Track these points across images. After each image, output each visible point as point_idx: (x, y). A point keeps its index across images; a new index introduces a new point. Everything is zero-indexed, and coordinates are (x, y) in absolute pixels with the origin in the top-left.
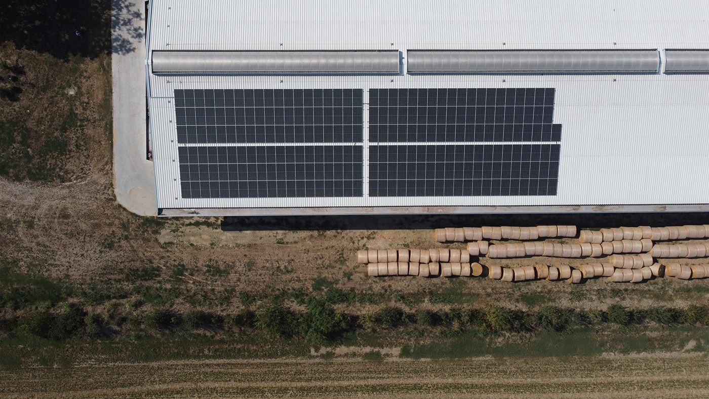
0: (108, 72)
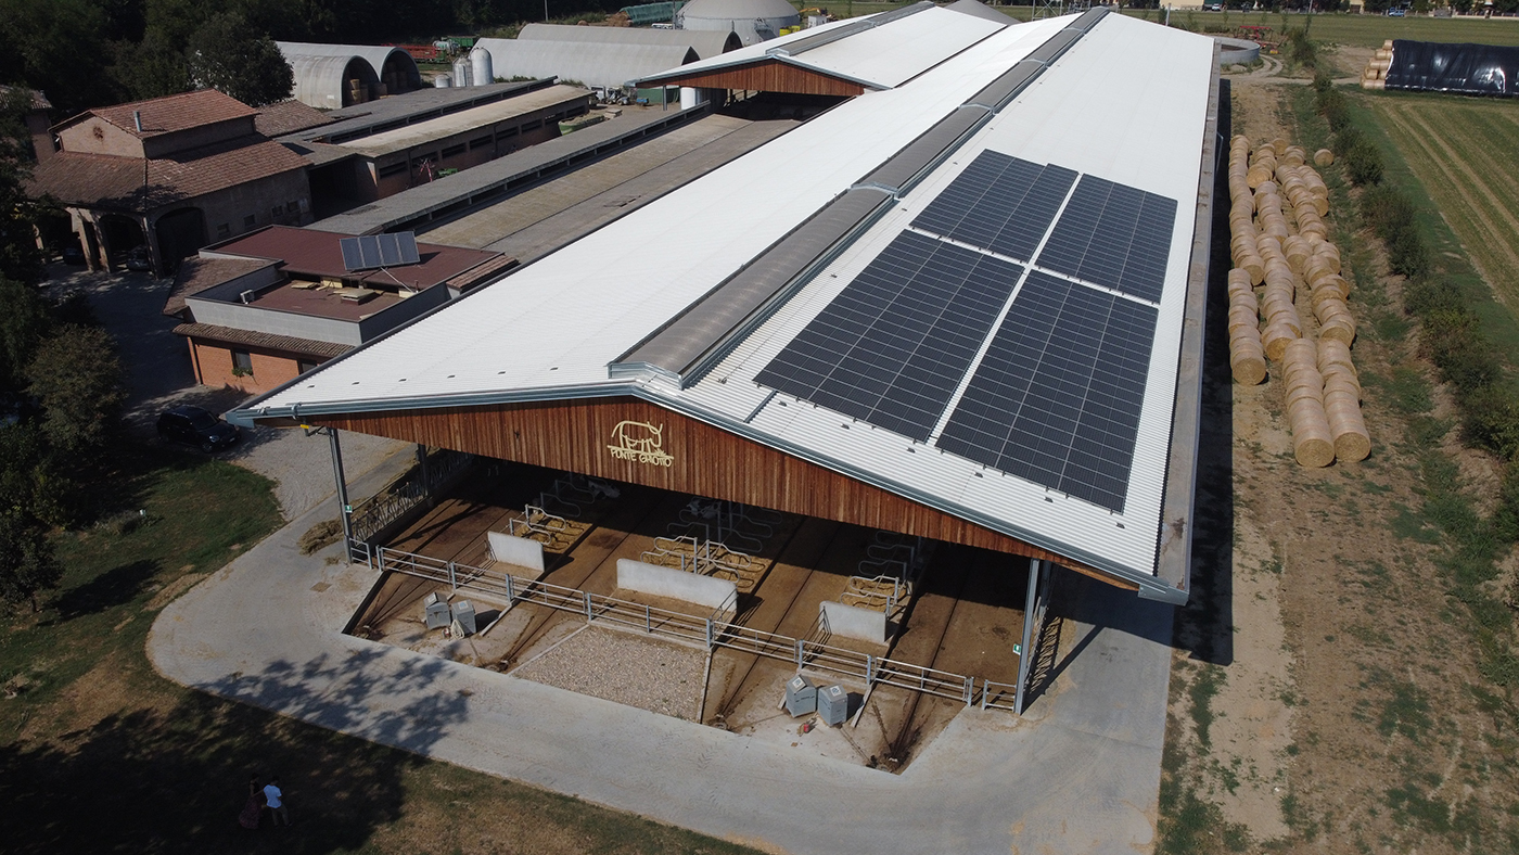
0: (483, 787)
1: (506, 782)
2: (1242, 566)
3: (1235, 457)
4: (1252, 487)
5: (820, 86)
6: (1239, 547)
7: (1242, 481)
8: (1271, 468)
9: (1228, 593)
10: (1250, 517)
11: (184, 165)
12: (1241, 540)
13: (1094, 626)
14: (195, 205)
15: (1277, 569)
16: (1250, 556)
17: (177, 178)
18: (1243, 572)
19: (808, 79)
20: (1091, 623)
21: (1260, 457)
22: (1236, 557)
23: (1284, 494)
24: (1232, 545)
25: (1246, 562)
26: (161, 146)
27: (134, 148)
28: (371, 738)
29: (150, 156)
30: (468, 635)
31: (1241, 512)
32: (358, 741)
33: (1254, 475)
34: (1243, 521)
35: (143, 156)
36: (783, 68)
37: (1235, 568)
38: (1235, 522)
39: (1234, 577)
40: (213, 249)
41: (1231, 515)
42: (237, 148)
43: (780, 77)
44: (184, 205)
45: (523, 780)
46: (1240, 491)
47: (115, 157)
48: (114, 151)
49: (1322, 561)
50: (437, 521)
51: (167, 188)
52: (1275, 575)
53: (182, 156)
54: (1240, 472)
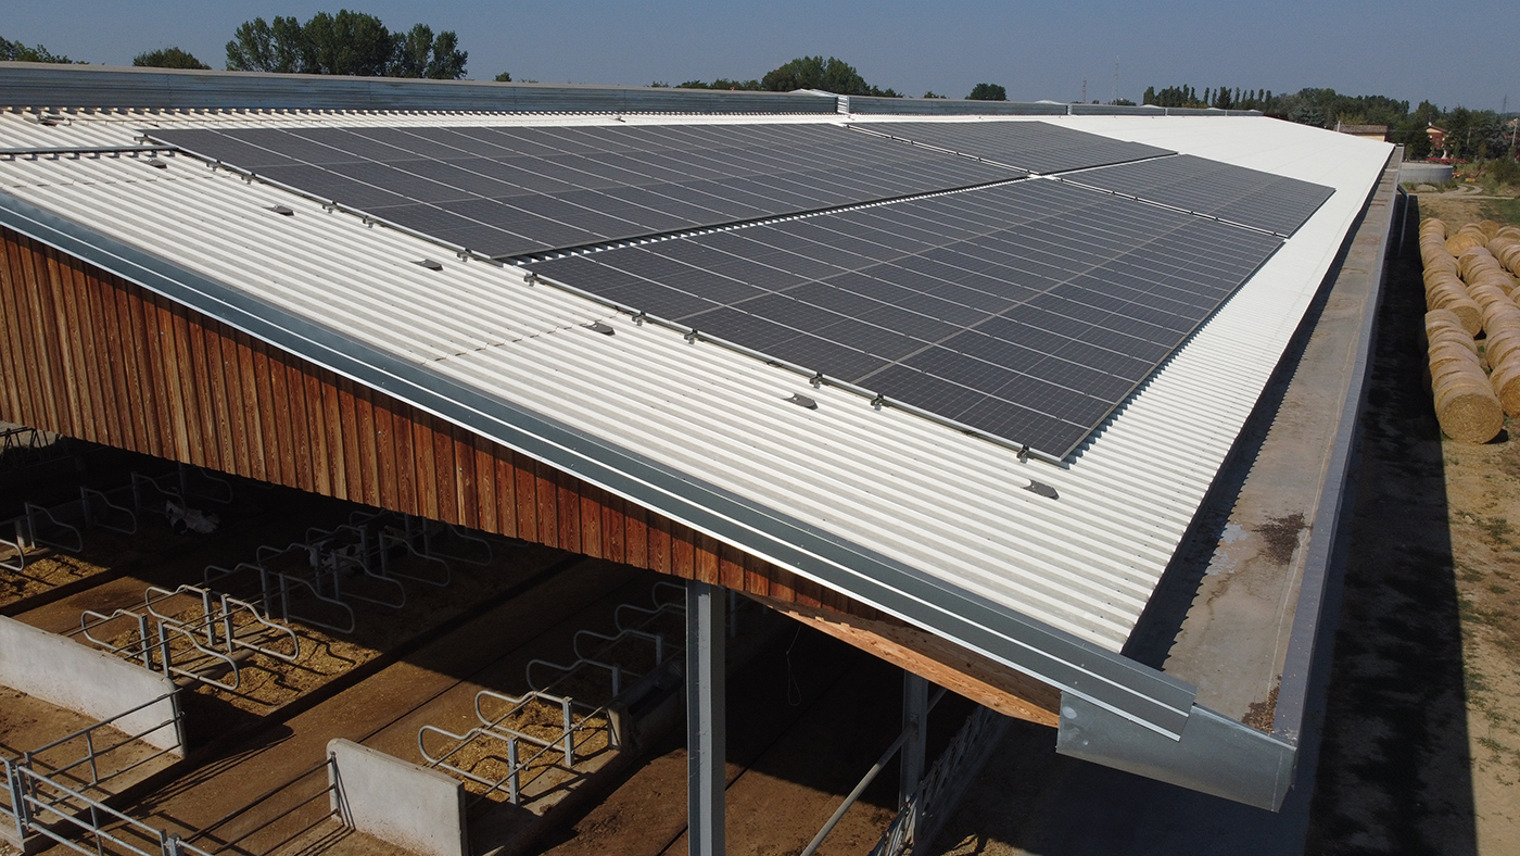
2: (1492, 745)
3: (1456, 540)
4: (1495, 589)
6: (1479, 702)
7: (1474, 577)
10: (1499, 643)
12: (1482, 688)
16: (1507, 722)
21: (1507, 542)
22: (1477, 725)
25: (1500, 736)
31: (1477, 632)
33: (1500, 570)
34: (1483, 649)
37: (1478, 752)
38: (1466, 651)
41: (1457, 637)
54: (1468, 562)
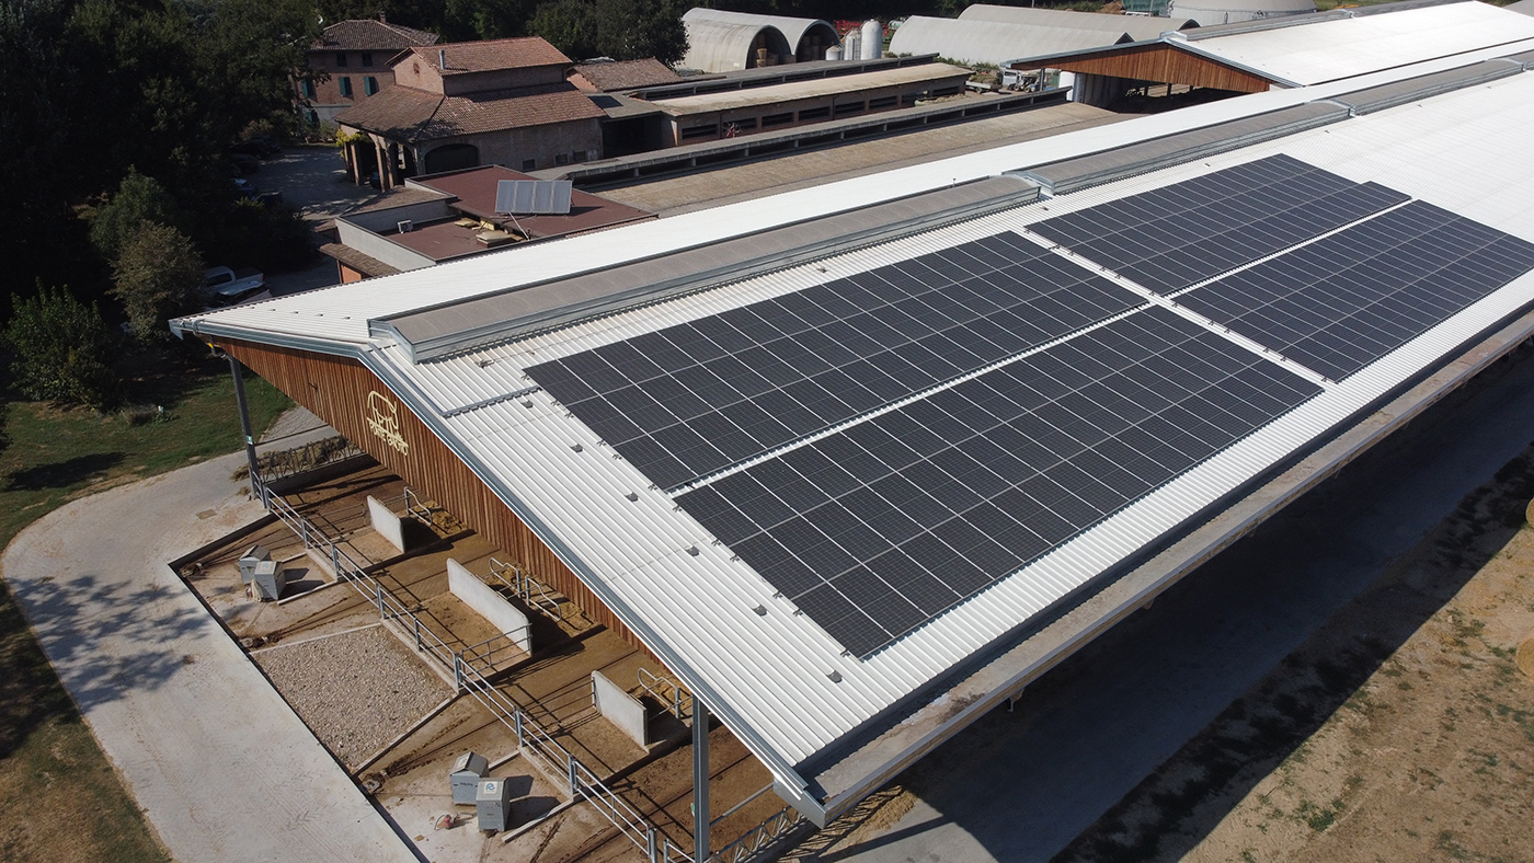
1: (109, 769)
2: (1264, 799)
3: (1421, 634)
4: (1402, 687)
5: (1216, 79)
6: (1287, 770)
7: (1395, 672)
8: (1469, 667)
9: (1199, 834)
10: (1353, 731)
11: (476, 105)
12: (1301, 761)
13: (940, 815)
14: (471, 142)
15: (1319, 824)
16: (1293, 789)
17: (464, 115)
18: (1257, 809)
19: (1204, 68)
20: (939, 811)
21: (1462, 645)
22: (1266, 785)
23: (1450, 711)
24: (1278, 763)
25: (1276, 796)
26: (460, 84)
27: (436, 85)
28: (64, 680)
29: (448, 93)
30: (266, 599)
31: (1347, 716)
32: (52, 676)
33: (1426, 670)
34: (1337, 733)
35: (443, 92)
36: (1176, 55)
37: (1250, 800)
38: (1319, 731)
39: (1234, 812)
40: (418, 180)
41: (1324, 718)
42: (538, 94)
43: (1171, 65)
44: (458, 142)
45: (125, 773)
46: (1378, 686)
47: (425, 92)
48: (424, 87)
49: (1412, 834)
50: (375, 476)
51: (449, 124)
52: (1308, 831)
53: (477, 96)
54: (1405, 658)
